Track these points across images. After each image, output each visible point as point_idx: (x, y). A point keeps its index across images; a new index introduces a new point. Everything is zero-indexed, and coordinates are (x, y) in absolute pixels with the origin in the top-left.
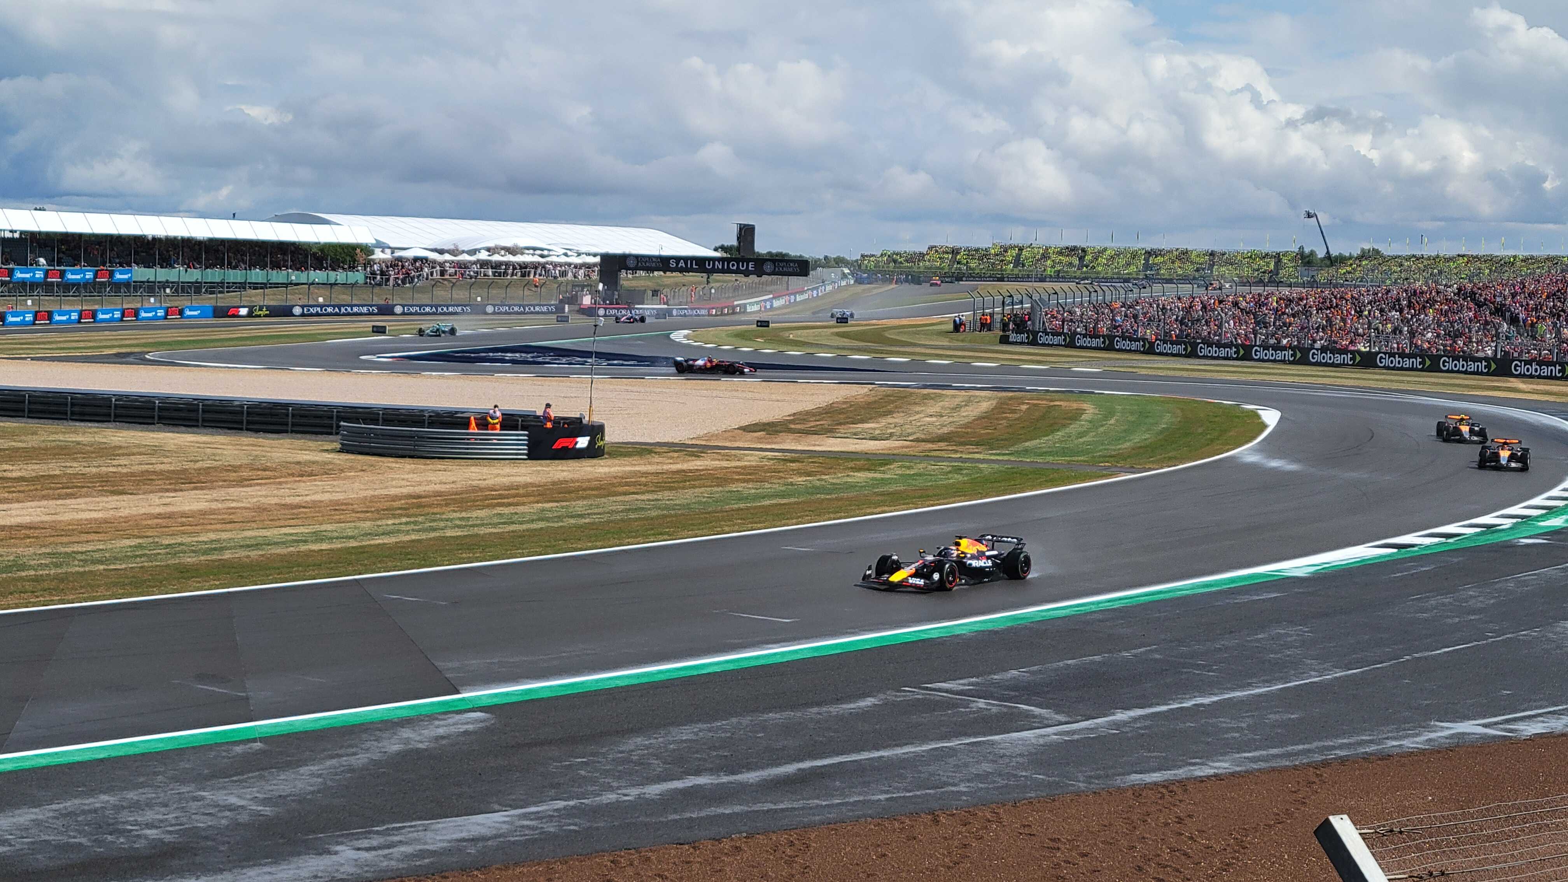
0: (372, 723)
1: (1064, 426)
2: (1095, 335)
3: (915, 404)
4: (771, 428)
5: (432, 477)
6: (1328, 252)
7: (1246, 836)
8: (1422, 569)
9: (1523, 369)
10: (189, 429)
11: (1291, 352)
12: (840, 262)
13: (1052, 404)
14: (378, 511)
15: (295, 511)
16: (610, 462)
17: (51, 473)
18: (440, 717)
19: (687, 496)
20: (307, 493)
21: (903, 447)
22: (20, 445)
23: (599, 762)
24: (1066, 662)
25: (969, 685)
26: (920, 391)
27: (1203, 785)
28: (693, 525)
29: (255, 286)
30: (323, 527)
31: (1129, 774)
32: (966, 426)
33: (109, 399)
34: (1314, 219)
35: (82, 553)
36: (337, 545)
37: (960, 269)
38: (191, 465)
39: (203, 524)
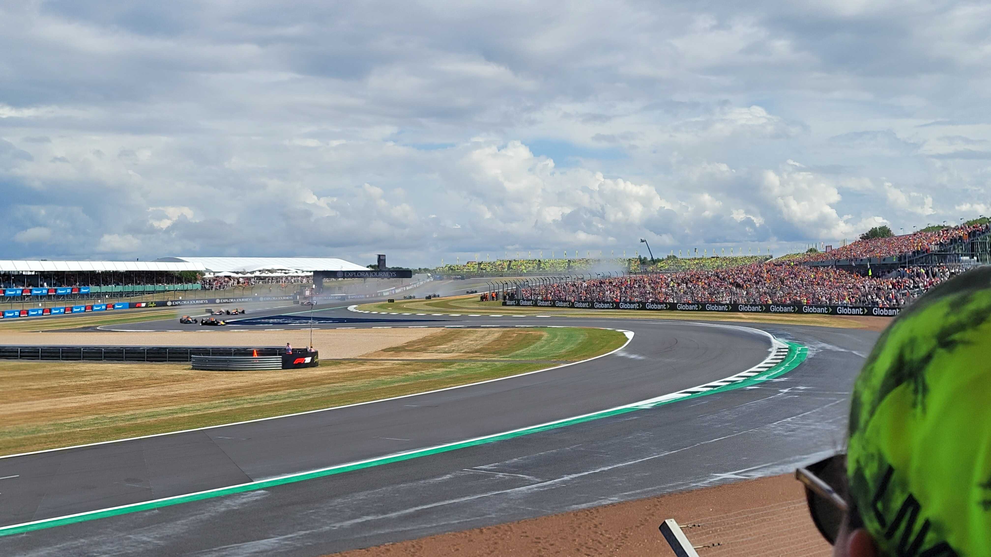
0: (211, 498)
1: (534, 343)
2: (547, 300)
3: (464, 335)
4: (397, 350)
5: (236, 380)
6: (652, 257)
7: (627, 532)
8: (703, 403)
9: (744, 308)
10: (119, 362)
11: (637, 305)
12: (426, 270)
13: (528, 333)
14: (211, 397)
15: (171, 399)
16: (321, 369)
17: (53, 386)
18: (244, 494)
19: (359, 383)
20: (176, 390)
21: (459, 356)
22: (37, 373)
23: (320, 512)
24: (540, 453)
25: (494, 466)
26: (466, 329)
27: (606, 509)
28: (362, 397)
29: (149, 293)
30: (185, 406)
31: (571, 505)
32: (488, 345)
33: (80, 349)
34: (645, 242)
35: (69, 423)
36: (192, 414)
37: (482, 272)
38: (121, 379)
39: (127, 407)
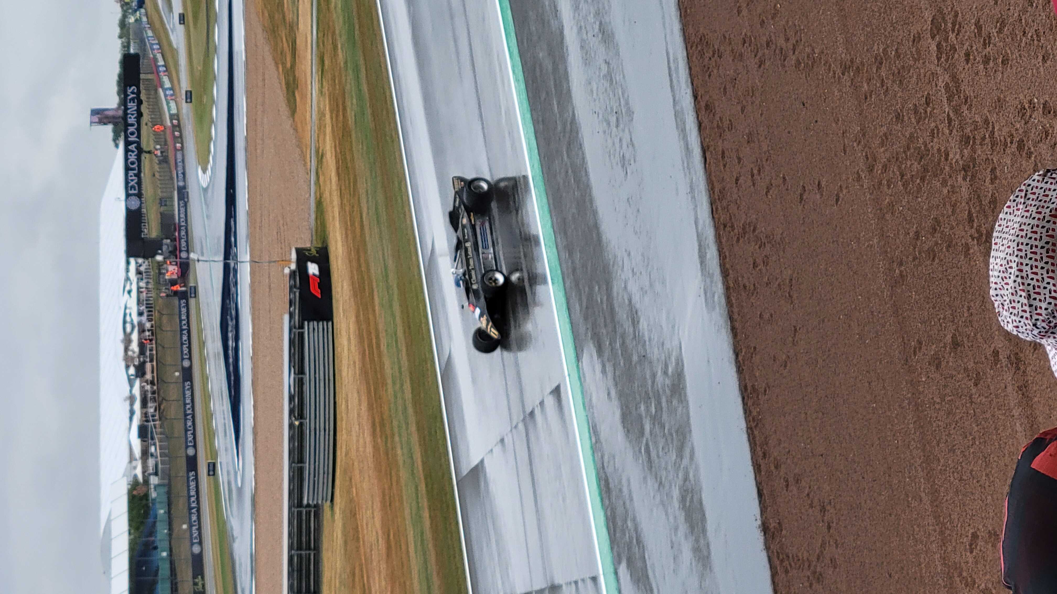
5: (353, 414)
12: (124, 25)
16: (332, 243)
20: (374, 533)
36: (425, 503)
